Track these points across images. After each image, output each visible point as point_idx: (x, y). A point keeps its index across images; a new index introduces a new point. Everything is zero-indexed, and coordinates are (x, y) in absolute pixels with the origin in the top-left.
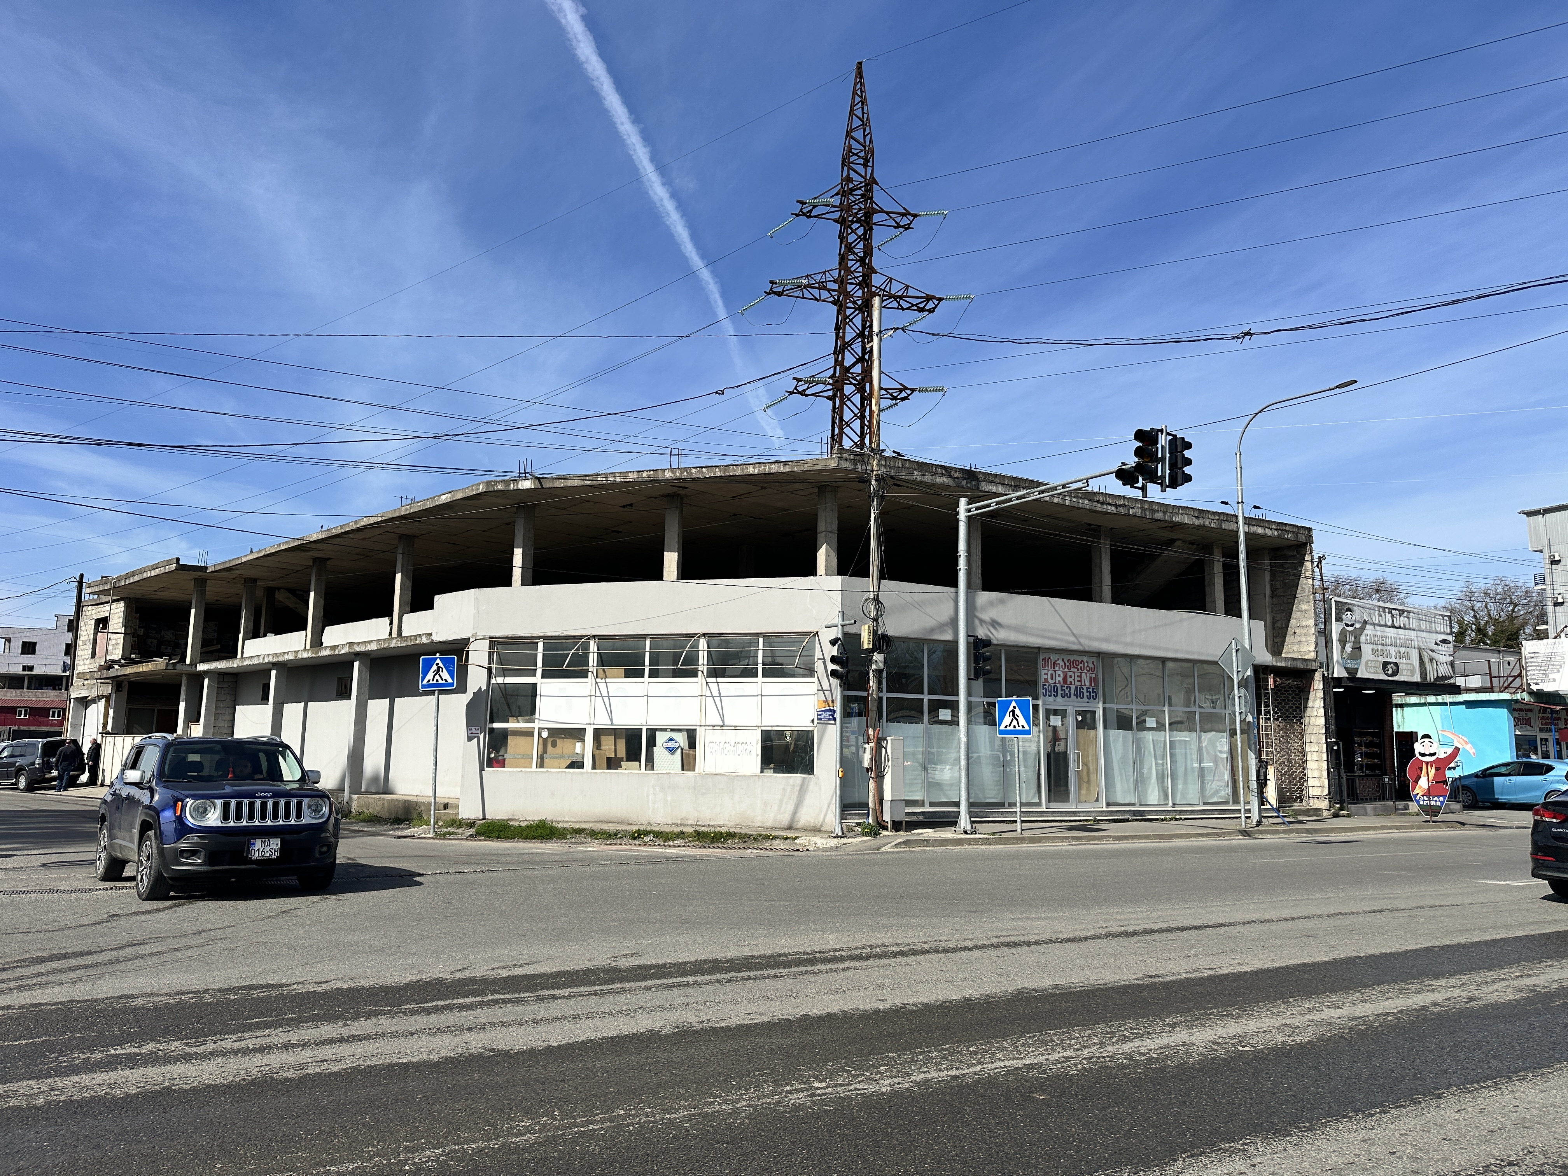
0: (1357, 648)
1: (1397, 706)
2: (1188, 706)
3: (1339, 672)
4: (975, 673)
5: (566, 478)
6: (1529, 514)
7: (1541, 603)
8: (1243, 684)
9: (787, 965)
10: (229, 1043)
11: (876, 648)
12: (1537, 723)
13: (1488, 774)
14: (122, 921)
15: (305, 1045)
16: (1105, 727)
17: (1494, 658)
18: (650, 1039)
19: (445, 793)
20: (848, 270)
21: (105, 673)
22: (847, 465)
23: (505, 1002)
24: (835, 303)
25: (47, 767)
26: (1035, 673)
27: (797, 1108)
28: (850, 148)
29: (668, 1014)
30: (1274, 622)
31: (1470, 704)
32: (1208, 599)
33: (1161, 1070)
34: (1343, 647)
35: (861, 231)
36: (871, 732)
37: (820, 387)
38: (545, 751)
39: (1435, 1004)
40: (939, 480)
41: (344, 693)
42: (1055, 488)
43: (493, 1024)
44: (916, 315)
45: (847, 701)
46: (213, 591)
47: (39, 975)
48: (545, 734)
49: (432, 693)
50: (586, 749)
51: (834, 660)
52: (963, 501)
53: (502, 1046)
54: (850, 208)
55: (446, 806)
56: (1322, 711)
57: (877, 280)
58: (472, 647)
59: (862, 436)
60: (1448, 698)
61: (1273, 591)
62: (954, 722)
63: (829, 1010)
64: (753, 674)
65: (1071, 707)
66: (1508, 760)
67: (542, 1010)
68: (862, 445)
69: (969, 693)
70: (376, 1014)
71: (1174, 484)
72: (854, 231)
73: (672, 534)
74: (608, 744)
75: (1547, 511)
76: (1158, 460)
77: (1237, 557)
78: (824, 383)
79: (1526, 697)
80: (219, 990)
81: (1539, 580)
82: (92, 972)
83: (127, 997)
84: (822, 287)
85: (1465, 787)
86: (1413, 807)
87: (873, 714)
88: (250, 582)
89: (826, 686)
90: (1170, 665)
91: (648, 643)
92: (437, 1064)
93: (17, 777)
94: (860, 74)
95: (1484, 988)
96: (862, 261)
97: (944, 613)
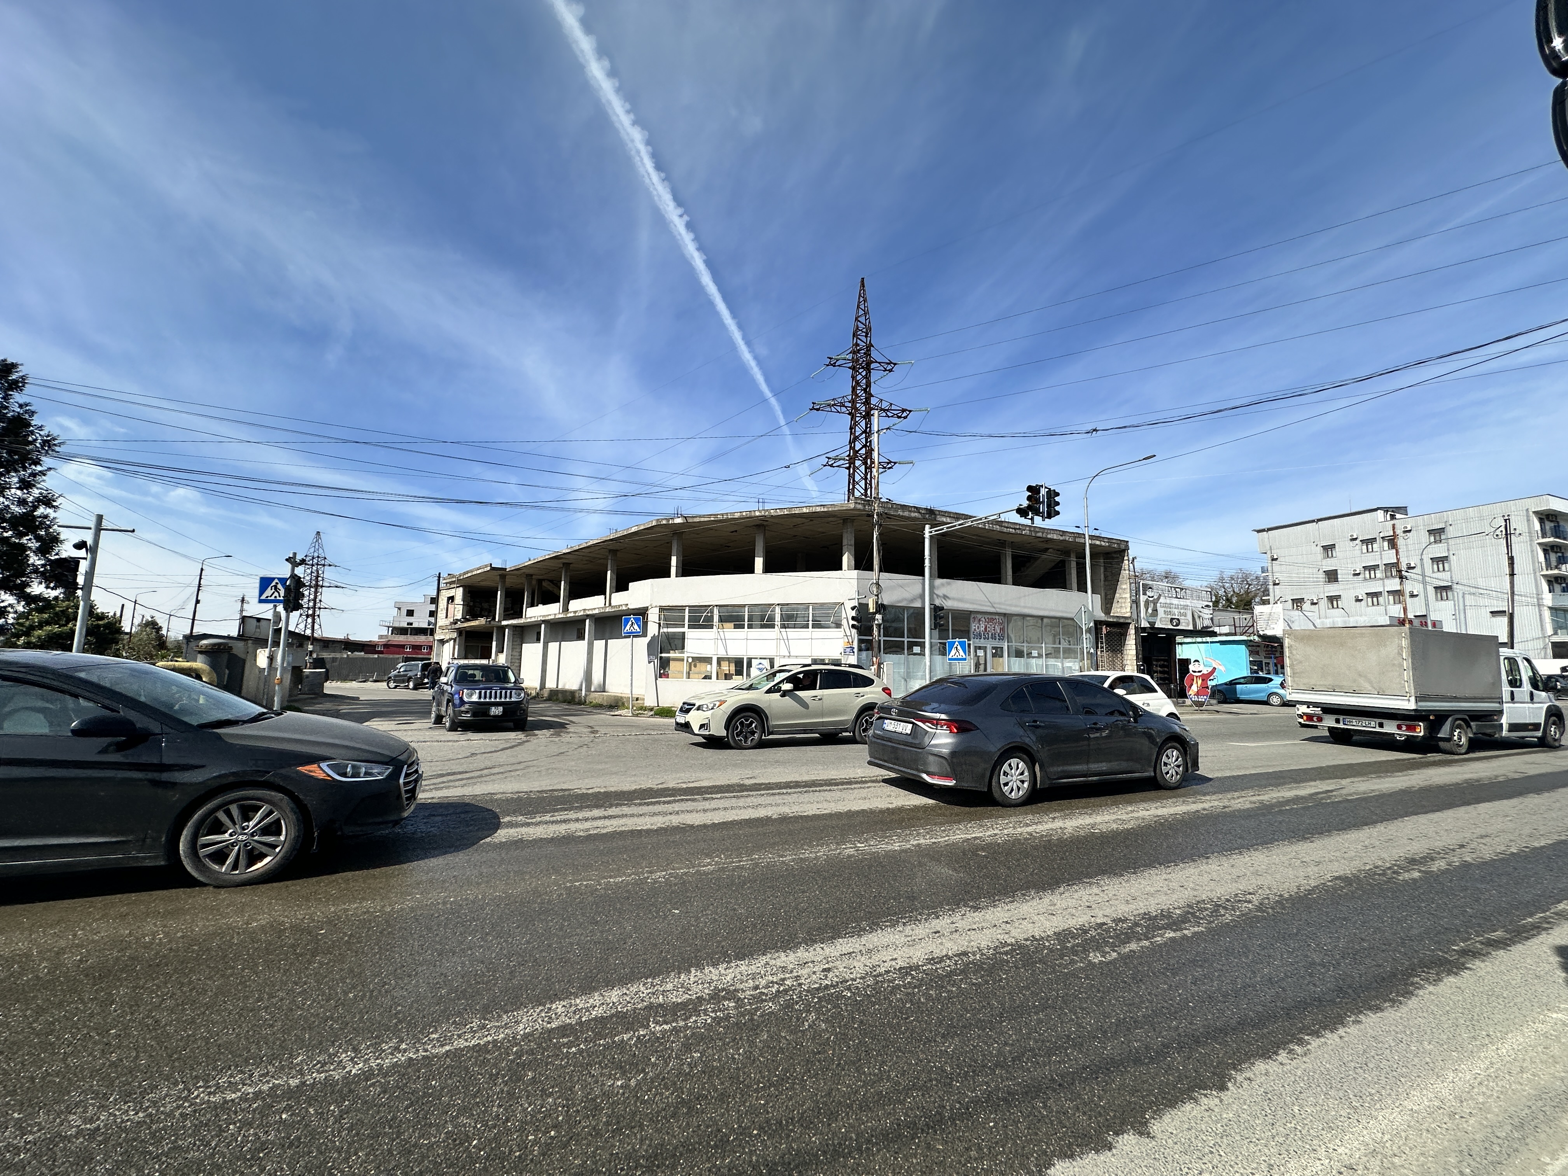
0: (1155, 610)
1: (1179, 644)
2: (1054, 644)
3: (1144, 624)
4: (936, 625)
5: (700, 516)
6: (1259, 531)
7: (1265, 584)
8: (1089, 631)
9: (837, 784)
10: (547, 817)
11: (878, 611)
12: (1263, 654)
13: (1233, 683)
14: (479, 756)
15: (587, 820)
16: (1009, 656)
17: (1237, 616)
18: (767, 821)
19: (637, 693)
20: (857, 395)
21: (453, 626)
22: (860, 507)
23: (687, 800)
24: (849, 414)
25: (424, 676)
26: (968, 626)
27: (850, 856)
28: (858, 327)
29: (774, 808)
30: (1106, 595)
31: (1223, 643)
32: (1068, 582)
33: (1049, 841)
34: (1147, 610)
35: (864, 373)
36: (874, 659)
37: (842, 462)
38: (690, 669)
39: (1204, 809)
40: (913, 515)
41: (581, 637)
42: (981, 519)
43: (682, 811)
44: (896, 420)
45: (860, 641)
46: (509, 581)
47: (444, 782)
48: (690, 660)
49: (629, 637)
50: (713, 668)
51: (853, 618)
52: (927, 527)
53: (689, 822)
54: (857, 360)
55: (637, 699)
56: (1134, 647)
57: (874, 401)
58: (649, 612)
59: (866, 490)
60: (1209, 639)
61: (1106, 577)
62: (922, 654)
63: (862, 808)
64: (807, 627)
65: (989, 644)
66: (1246, 675)
67: (707, 805)
68: (866, 495)
69: (931, 638)
70: (621, 805)
71: (1049, 516)
72: (860, 374)
73: (760, 547)
74: (725, 667)
75: (1269, 529)
76: (1040, 503)
77: (1085, 558)
78: (844, 459)
79: (1256, 638)
80: (538, 791)
81: (1264, 570)
82: (470, 781)
83: (492, 794)
84: (842, 405)
85: (1219, 691)
86: (1188, 702)
87: (876, 649)
88: (529, 576)
89: (849, 634)
90: (1045, 620)
91: (746, 609)
92: (656, 830)
93: (408, 682)
94: (863, 285)
95: (1232, 801)
96: (865, 390)
97: (917, 590)
